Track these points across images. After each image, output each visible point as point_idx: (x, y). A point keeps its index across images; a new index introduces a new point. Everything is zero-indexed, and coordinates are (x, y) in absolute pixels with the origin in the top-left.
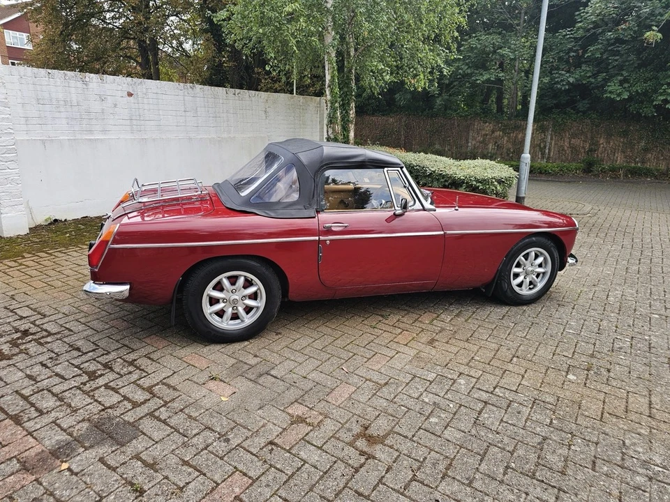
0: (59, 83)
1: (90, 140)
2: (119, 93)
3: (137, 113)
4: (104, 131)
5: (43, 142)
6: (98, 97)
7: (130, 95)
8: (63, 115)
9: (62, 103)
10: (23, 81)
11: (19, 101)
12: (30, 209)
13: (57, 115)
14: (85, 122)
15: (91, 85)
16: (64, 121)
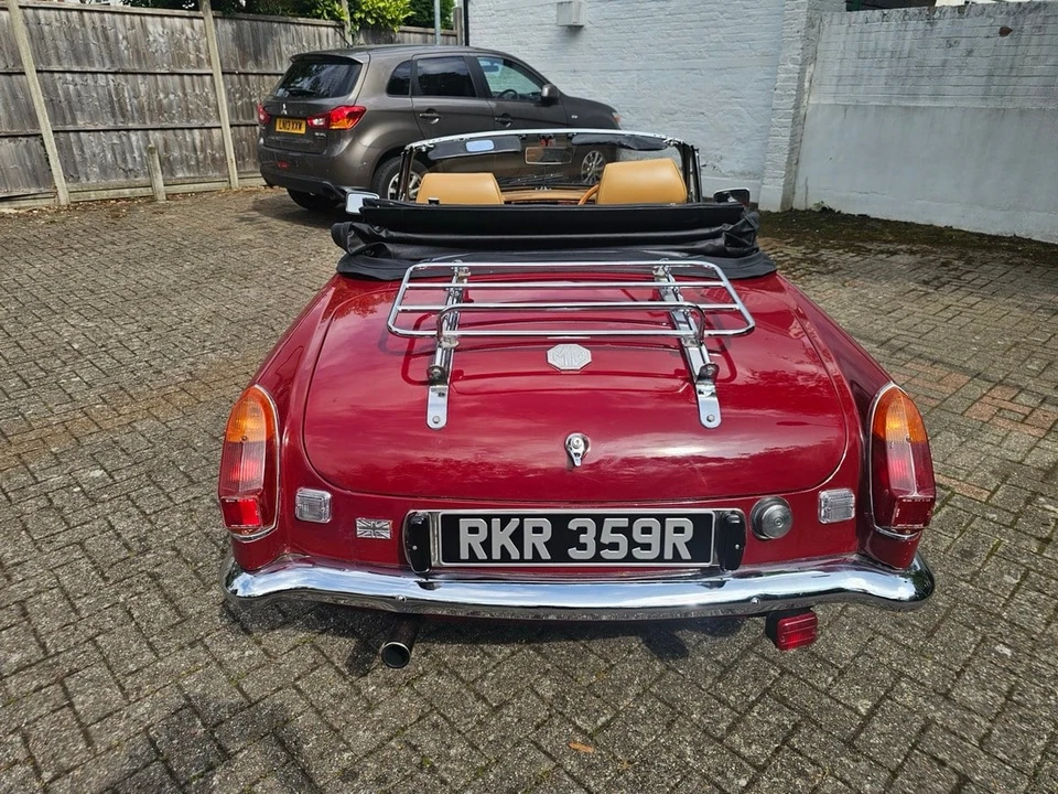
0: (892, 28)
1: (907, 108)
2: (985, 32)
3: (1008, 65)
4: (936, 95)
5: (846, 108)
6: (944, 42)
7: (1004, 32)
8: (884, 72)
9: (888, 54)
10: (851, 31)
11: (839, 56)
12: (807, 188)
13: (876, 72)
14: (910, 81)
15: (940, 24)
16: (882, 81)
